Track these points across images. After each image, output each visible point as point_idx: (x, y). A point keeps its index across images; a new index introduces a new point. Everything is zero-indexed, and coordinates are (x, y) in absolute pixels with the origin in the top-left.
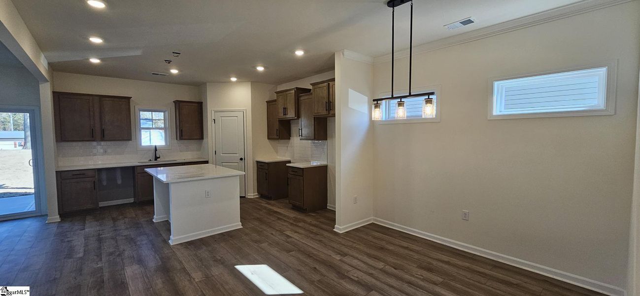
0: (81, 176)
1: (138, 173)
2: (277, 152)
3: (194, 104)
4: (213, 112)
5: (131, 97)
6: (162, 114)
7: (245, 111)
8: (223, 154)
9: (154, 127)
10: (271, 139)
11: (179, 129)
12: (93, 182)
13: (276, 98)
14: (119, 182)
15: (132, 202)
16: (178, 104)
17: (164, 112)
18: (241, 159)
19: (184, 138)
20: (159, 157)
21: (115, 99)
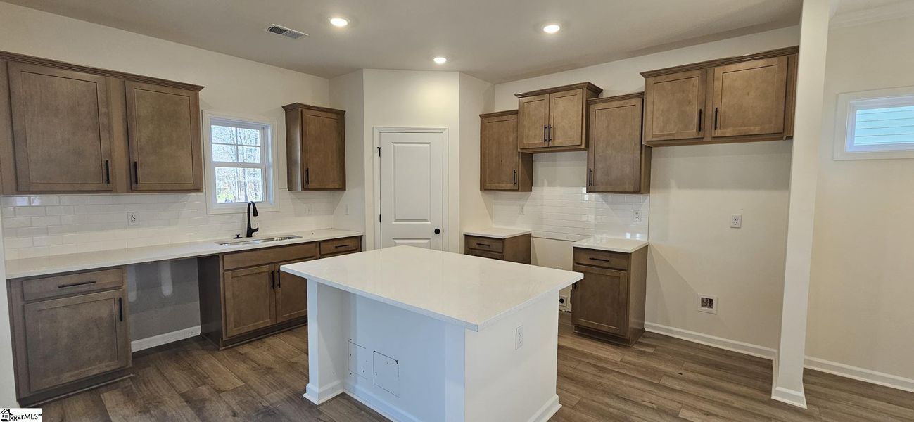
0: (87, 288)
1: (228, 270)
2: (491, 217)
3: (329, 115)
4: (377, 133)
5: (202, 88)
6: (256, 133)
7: (445, 133)
8: (397, 220)
9: (240, 161)
10: (488, 190)
11: (302, 169)
12: (117, 300)
13: (517, 108)
14: (167, 290)
15: (199, 333)
16: (294, 113)
17: (263, 129)
18: (437, 231)
19: (311, 186)
20: (256, 230)
21: (164, 89)
